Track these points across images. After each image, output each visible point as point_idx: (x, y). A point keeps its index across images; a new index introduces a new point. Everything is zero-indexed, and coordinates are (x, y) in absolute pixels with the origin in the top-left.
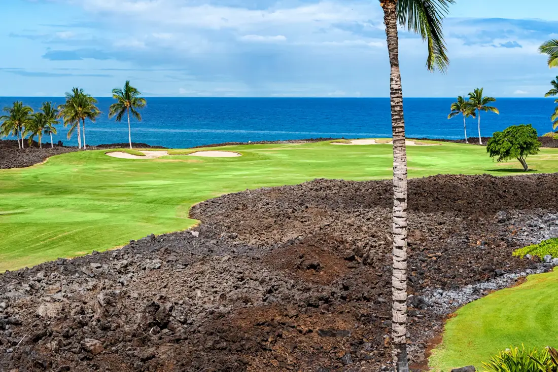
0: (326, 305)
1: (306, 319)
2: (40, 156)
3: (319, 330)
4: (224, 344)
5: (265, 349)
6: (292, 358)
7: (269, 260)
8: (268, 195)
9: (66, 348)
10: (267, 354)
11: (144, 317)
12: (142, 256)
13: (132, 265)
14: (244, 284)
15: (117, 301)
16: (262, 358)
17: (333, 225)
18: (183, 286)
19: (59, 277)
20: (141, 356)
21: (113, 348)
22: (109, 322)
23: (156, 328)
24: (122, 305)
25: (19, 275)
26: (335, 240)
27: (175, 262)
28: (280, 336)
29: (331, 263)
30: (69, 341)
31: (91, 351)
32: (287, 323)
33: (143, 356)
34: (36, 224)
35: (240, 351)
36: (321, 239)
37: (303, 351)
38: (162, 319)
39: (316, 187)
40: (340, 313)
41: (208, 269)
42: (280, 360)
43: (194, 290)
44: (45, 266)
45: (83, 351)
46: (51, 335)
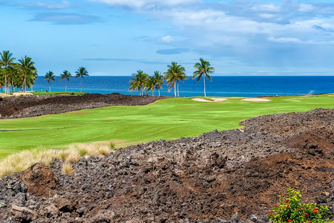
0: (320, 154)
1: (307, 161)
2: (152, 99)
3: (315, 167)
4: (257, 173)
5: (281, 177)
6: (299, 182)
7: (286, 142)
8: (287, 115)
9: (164, 175)
10: (283, 180)
11: (210, 161)
12: (210, 140)
13: (204, 145)
14: (271, 153)
15: (194, 152)
16: (280, 181)
17: (326, 127)
18: (234, 153)
19: (161, 148)
20: (207, 179)
21: (191, 175)
22: (189, 163)
23: (217, 167)
24: (197, 154)
25: (138, 146)
26: (328, 132)
27: (230, 144)
28: (291, 170)
29: (325, 146)
30: (166, 171)
31: (178, 176)
32: (295, 162)
33: (208, 179)
34: (149, 125)
35: (266, 177)
36: (319, 132)
37: (305, 178)
38: (220, 163)
39: (317, 113)
40: (328, 159)
41: (249, 146)
42: (290, 183)
43: (240, 156)
44: (153, 143)
45: (173, 176)
46: (155, 168)
